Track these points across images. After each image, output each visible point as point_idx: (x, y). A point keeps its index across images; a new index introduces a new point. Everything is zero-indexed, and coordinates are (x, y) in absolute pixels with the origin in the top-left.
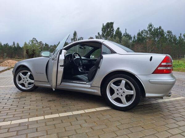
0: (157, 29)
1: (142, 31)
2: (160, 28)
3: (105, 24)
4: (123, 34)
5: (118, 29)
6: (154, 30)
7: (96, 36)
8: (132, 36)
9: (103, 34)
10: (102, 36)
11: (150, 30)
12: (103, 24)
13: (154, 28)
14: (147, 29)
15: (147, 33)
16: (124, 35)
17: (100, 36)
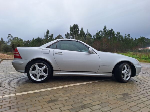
0: (110, 31)
1: (99, 31)
2: (112, 30)
3: (72, 26)
4: (85, 34)
5: (82, 29)
6: (108, 31)
7: (65, 34)
8: (92, 35)
9: (71, 33)
10: (70, 34)
11: (105, 31)
12: (71, 25)
13: (107, 30)
14: (103, 30)
15: (103, 33)
16: (87, 35)
17: (69, 34)
